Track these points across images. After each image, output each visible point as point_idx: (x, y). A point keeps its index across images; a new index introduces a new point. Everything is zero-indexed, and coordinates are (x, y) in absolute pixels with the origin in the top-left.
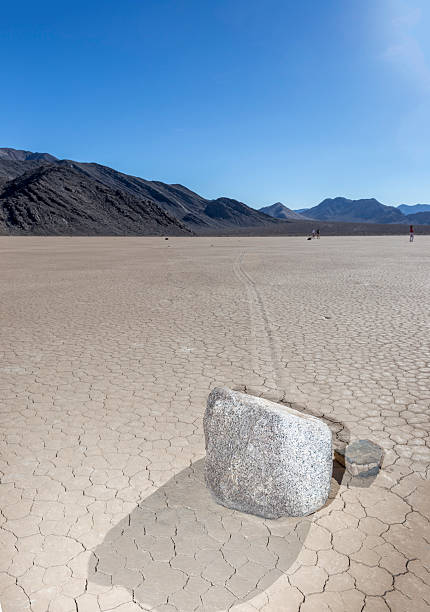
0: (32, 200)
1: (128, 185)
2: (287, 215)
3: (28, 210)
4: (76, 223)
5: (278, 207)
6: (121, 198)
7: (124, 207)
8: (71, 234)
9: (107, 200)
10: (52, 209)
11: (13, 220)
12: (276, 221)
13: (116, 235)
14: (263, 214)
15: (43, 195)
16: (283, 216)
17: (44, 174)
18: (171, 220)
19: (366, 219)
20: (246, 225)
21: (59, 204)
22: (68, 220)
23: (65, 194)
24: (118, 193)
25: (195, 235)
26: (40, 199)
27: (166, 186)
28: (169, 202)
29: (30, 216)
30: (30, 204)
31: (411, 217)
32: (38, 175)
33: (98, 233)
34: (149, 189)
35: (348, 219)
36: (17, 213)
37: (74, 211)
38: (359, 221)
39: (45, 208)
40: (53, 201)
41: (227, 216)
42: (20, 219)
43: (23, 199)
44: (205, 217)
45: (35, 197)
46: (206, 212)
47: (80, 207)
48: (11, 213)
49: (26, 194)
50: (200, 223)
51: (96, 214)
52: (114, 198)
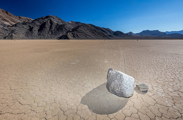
0: (77, 32)
1: (97, 29)
2: (133, 35)
4: (86, 37)
5: (131, 33)
6: (95, 31)
7: (96, 33)
8: (85, 39)
9: (93, 32)
11: (74, 37)
12: (130, 36)
13: (95, 39)
14: (127, 34)
16: (132, 35)
17: (80, 27)
18: (106, 36)
19: (154, 35)
20: (122, 37)
21: (83, 33)
23: (84, 31)
24: (95, 30)
25: (111, 39)
26: (79, 32)
27: (105, 28)
28: (105, 32)
29: (77, 35)
31: (168, 35)
32: (78, 27)
33: (91, 39)
34: (101, 29)
35: (149, 35)
37: (86, 34)
38: (152, 36)
39: (80, 34)
41: (118, 35)
43: (76, 32)
44: (113, 35)
46: (114, 34)
48: (74, 35)
49: (76, 31)
50: (112, 36)
51: (90, 35)
52: (94, 31)
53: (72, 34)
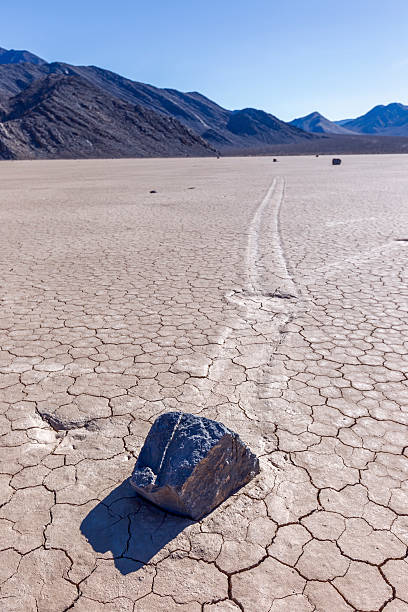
0: (50, 120)
2: (325, 128)
3: (49, 131)
4: (101, 146)
5: (315, 119)
6: (141, 114)
7: (145, 125)
8: (99, 156)
9: (127, 118)
10: (73, 130)
11: (39, 145)
12: (309, 137)
13: (142, 157)
14: (296, 126)
15: (60, 114)
16: (320, 129)
17: (53, 88)
18: (195, 139)
20: (274, 141)
21: (80, 124)
22: (91, 141)
23: (82, 112)
24: (137, 109)
26: (58, 118)
27: (181, 95)
28: (185, 115)
29: (53, 137)
30: (50, 125)
32: (48, 89)
33: (125, 155)
34: (161, 98)
36: (38, 135)
37: (96, 131)
39: (65, 128)
40: (72, 120)
42: (43, 141)
43: (41, 119)
44: (227, 134)
45: (53, 117)
46: (229, 127)
47: (102, 127)
48: (32, 136)
49: (42, 114)
50: (222, 140)
51: (118, 134)
52: (134, 115)
53: (24, 127)
